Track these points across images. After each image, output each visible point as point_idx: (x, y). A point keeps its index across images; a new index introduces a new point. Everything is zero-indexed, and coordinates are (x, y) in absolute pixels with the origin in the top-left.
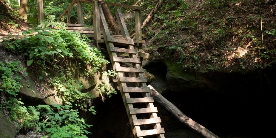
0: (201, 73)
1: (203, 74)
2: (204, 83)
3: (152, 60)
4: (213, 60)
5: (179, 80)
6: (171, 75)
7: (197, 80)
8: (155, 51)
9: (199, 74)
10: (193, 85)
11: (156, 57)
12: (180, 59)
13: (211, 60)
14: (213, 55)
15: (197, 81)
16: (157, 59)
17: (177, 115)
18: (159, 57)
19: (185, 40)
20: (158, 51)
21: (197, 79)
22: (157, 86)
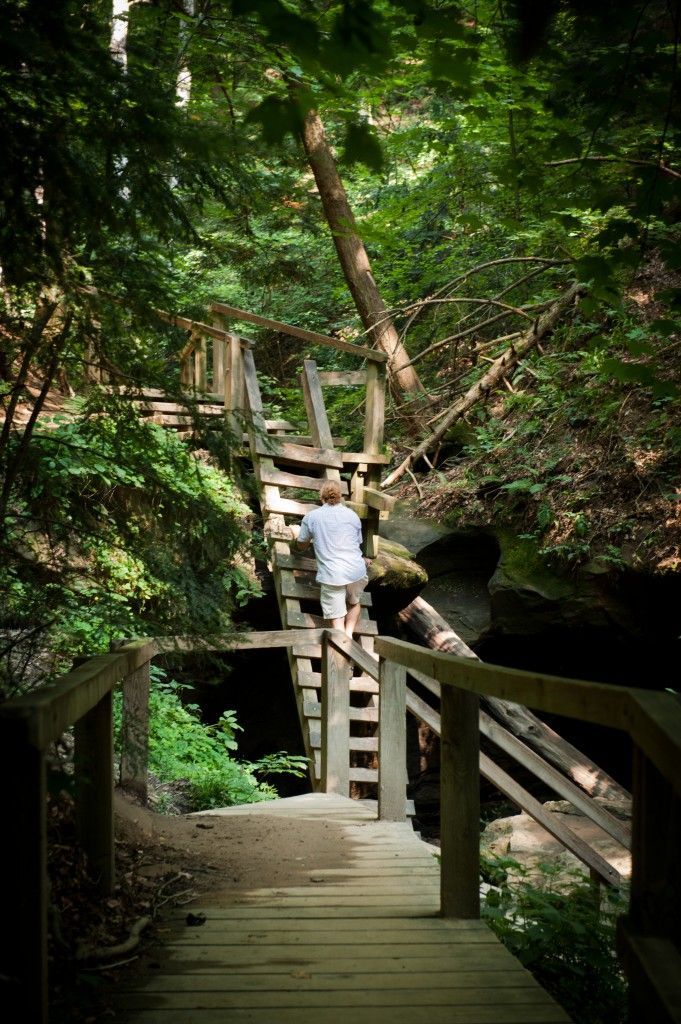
0: (594, 574)
1: (598, 578)
2: (601, 609)
3: (456, 526)
4: (629, 532)
5: (523, 596)
6: (503, 577)
7: (580, 600)
8: (471, 497)
9: (586, 578)
10: (571, 615)
11: (470, 516)
12: (536, 526)
13: (624, 534)
14: (634, 516)
15: (581, 603)
16: (473, 522)
17: (505, 712)
18: (480, 515)
19: (572, 461)
20: (480, 495)
21: (583, 596)
22: (471, 620)
